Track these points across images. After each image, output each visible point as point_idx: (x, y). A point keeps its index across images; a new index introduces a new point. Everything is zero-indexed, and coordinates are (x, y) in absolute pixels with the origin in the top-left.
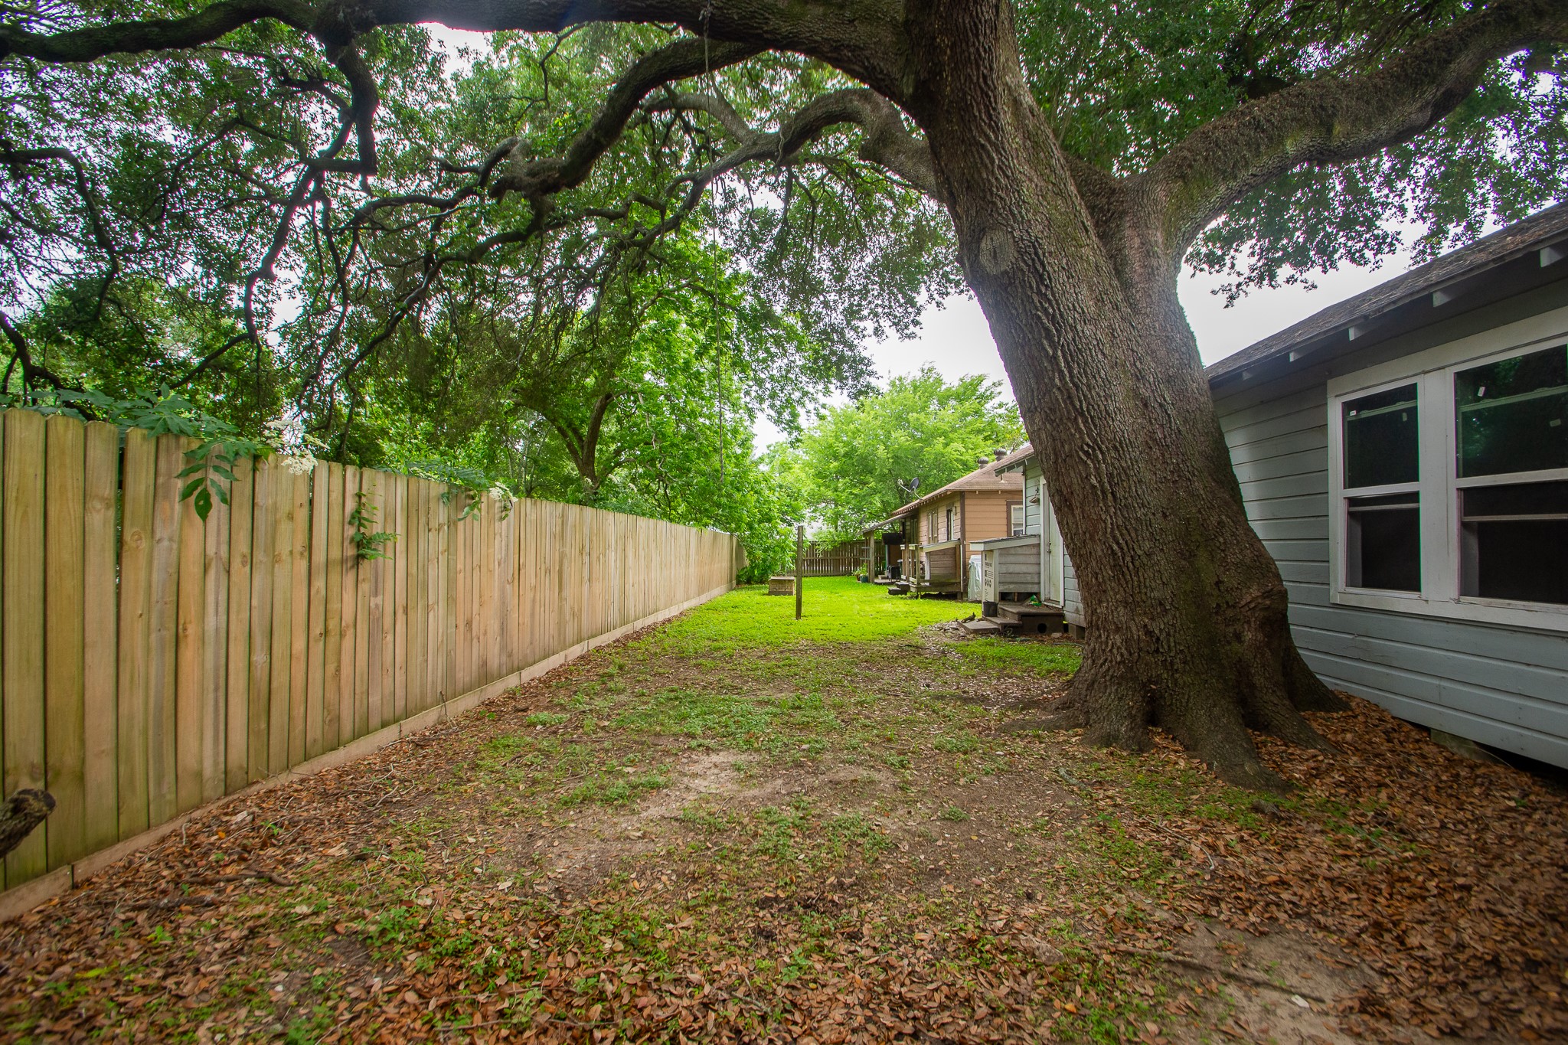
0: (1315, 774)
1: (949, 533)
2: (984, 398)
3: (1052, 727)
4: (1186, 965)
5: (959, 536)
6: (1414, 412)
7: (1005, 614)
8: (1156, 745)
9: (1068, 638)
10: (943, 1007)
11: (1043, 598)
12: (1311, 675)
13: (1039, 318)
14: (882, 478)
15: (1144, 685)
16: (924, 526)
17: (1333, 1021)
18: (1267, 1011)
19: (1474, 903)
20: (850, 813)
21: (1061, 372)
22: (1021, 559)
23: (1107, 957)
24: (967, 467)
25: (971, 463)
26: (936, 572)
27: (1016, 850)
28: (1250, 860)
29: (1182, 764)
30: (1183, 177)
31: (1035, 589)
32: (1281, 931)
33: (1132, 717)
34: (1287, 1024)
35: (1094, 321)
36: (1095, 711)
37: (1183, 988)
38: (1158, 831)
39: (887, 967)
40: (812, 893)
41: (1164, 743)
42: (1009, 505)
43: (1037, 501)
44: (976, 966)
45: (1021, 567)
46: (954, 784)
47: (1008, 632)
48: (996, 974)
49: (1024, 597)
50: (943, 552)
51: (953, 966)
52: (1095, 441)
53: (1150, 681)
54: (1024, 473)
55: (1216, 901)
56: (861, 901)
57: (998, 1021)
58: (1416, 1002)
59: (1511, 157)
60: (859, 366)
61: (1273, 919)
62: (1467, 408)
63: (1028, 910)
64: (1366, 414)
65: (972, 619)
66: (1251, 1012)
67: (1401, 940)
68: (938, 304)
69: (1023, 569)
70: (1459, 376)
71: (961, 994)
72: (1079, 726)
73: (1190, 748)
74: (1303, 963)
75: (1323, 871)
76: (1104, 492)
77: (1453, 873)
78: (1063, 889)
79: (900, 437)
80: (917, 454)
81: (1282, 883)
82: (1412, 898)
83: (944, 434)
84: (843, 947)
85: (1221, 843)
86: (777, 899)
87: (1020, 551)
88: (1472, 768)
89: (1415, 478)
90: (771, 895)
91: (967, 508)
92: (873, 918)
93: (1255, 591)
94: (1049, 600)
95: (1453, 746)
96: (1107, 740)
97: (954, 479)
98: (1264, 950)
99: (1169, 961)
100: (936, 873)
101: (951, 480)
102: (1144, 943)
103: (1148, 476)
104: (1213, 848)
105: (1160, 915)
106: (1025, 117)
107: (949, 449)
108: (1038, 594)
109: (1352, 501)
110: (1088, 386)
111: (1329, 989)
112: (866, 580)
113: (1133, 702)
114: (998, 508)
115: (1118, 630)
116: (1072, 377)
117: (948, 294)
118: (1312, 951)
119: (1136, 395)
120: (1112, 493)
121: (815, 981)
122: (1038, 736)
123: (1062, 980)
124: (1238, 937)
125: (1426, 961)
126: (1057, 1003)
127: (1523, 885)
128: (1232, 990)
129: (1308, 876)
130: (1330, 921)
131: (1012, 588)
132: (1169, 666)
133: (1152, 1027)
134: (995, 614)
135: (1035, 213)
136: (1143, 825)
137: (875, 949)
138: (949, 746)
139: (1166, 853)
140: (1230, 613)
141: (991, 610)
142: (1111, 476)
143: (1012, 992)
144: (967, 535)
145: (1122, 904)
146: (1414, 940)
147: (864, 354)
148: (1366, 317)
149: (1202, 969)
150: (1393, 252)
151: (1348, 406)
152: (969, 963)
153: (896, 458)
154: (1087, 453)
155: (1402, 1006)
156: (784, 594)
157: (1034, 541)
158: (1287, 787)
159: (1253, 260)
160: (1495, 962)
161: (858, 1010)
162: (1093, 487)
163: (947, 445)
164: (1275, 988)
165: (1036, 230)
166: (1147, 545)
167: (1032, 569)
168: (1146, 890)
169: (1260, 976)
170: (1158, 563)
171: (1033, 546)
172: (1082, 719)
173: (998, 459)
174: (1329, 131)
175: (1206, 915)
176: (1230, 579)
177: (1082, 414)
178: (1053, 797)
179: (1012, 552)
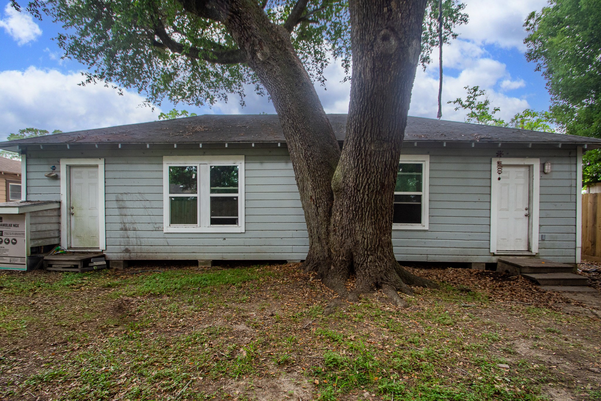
11: (63, 247)
22: (46, 220)
31: (56, 241)
45: (46, 226)
49: (49, 248)
69: (49, 227)
87: (46, 213)
94: (71, 248)
108: (59, 245)
131: (40, 243)
157: (56, 206)
167: (56, 227)
171: (55, 209)
179: (40, 214)
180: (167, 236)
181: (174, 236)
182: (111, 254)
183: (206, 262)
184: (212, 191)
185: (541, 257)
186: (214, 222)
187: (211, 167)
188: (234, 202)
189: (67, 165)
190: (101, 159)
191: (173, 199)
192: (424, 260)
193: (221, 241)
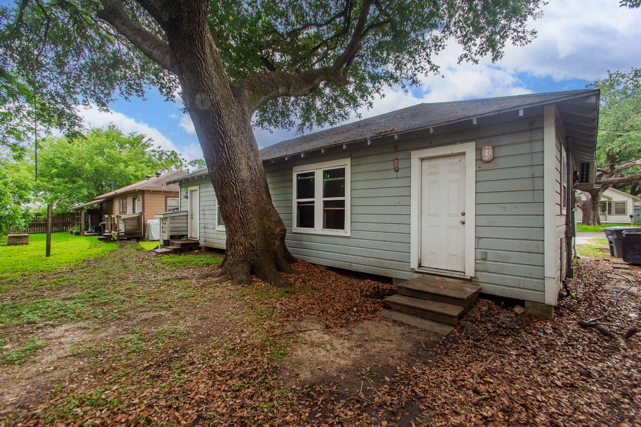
0: (296, 280)
1: (134, 209)
2: (146, 146)
3: (221, 282)
4: (289, 333)
5: (141, 211)
6: (314, 179)
7: (173, 244)
8: (254, 281)
9: (202, 252)
10: (234, 368)
11: (189, 237)
12: (290, 254)
13: (218, 131)
14: (87, 180)
15: (250, 262)
16: (117, 206)
17: (322, 333)
18: (309, 335)
19: (336, 301)
20: (160, 329)
21: (225, 152)
22: (180, 221)
23: (271, 338)
24: (137, 178)
25: (140, 177)
26: (128, 228)
27: (230, 321)
28: (291, 304)
29: (263, 285)
30: (253, 90)
31: (185, 233)
32: (305, 319)
33: (247, 273)
34: (314, 337)
35: (236, 136)
36: (235, 273)
37: (290, 338)
38: (266, 304)
39: (211, 366)
40: (165, 358)
41: (256, 280)
42: (166, 198)
43: (187, 197)
44: (238, 354)
45: (179, 224)
46: (195, 307)
47: (176, 252)
48: (245, 354)
49: (180, 237)
50: (133, 219)
51: (231, 357)
52: (236, 179)
53: (251, 261)
54: (180, 185)
55: (288, 316)
56: (187, 353)
57: (253, 364)
58: (334, 323)
59: (320, 107)
60: (74, 120)
61: (302, 316)
62: (325, 180)
63: (244, 335)
64: (303, 178)
65: (157, 248)
66: (307, 337)
67: (327, 312)
68: (126, 98)
69: (181, 225)
70: (324, 171)
71: (238, 363)
72: (229, 280)
73: (264, 279)
74: (312, 324)
75: (307, 303)
76: (238, 197)
77: (331, 296)
78: (250, 326)
79: (100, 161)
80: (109, 170)
81: (300, 308)
82: (326, 303)
83: (125, 162)
84: (190, 368)
85: (283, 302)
86: (151, 365)
87: (179, 218)
88: (325, 272)
89: (313, 197)
90: (148, 365)
91: (145, 198)
92: (195, 355)
93: (279, 230)
94: (191, 237)
95: (320, 268)
96: (240, 283)
97: (131, 184)
98: (303, 324)
99: (285, 333)
100: (208, 336)
101: (128, 184)
102: (278, 332)
103: (251, 192)
104: (282, 304)
105: (277, 324)
106: (214, 53)
107: (127, 169)
108: (187, 235)
109: (298, 203)
110: (234, 159)
111: (318, 327)
112: (78, 234)
113: (246, 268)
114: (160, 200)
115: (241, 244)
116: (229, 155)
117: (131, 94)
118: (312, 320)
119: (248, 165)
120: (241, 198)
121: (188, 381)
122: (216, 286)
123: (263, 348)
124: (296, 323)
125: (333, 315)
126: (265, 353)
127: (342, 295)
128: (301, 334)
129: (304, 304)
130: (313, 313)
131: (176, 233)
132: (257, 255)
133: (289, 349)
134: (169, 245)
135: (218, 91)
136: (262, 303)
137: (203, 364)
138: (186, 296)
139: (272, 309)
140: (272, 237)
141: (166, 243)
142: (241, 191)
143: (252, 356)
144: (146, 210)
145: (266, 325)
146: (329, 312)
147: (78, 114)
148: (306, 152)
149: (293, 332)
150: (293, 127)
151: (298, 175)
152: (235, 354)
153: (97, 170)
154: (233, 183)
155: (332, 325)
156: (22, 244)
158: (291, 285)
159: (257, 118)
160: (343, 311)
161: (208, 381)
162: (235, 195)
163: (126, 167)
164: (309, 330)
165: (218, 98)
166: (251, 215)
167: (185, 225)
168: (271, 319)
169: (305, 329)
170: (254, 221)
171: (185, 215)
172: (230, 277)
173: (157, 177)
174: (289, 89)
175: (287, 320)
176: (273, 226)
177: (232, 169)
178: (232, 303)
179: (176, 218)
182: (200, 242)
185: (481, 284)
189: (190, 191)
192: (348, 268)
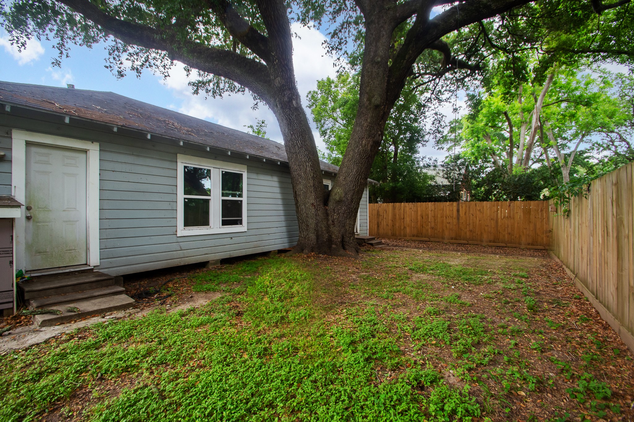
180: (180, 240)
181: (186, 239)
182: (106, 270)
183: (216, 262)
184: (223, 195)
186: (225, 223)
187: (222, 172)
188: (239, 205)
189: (26, 141)
190: (95, 143)
191: (186, 200)
193: (228, 241)
